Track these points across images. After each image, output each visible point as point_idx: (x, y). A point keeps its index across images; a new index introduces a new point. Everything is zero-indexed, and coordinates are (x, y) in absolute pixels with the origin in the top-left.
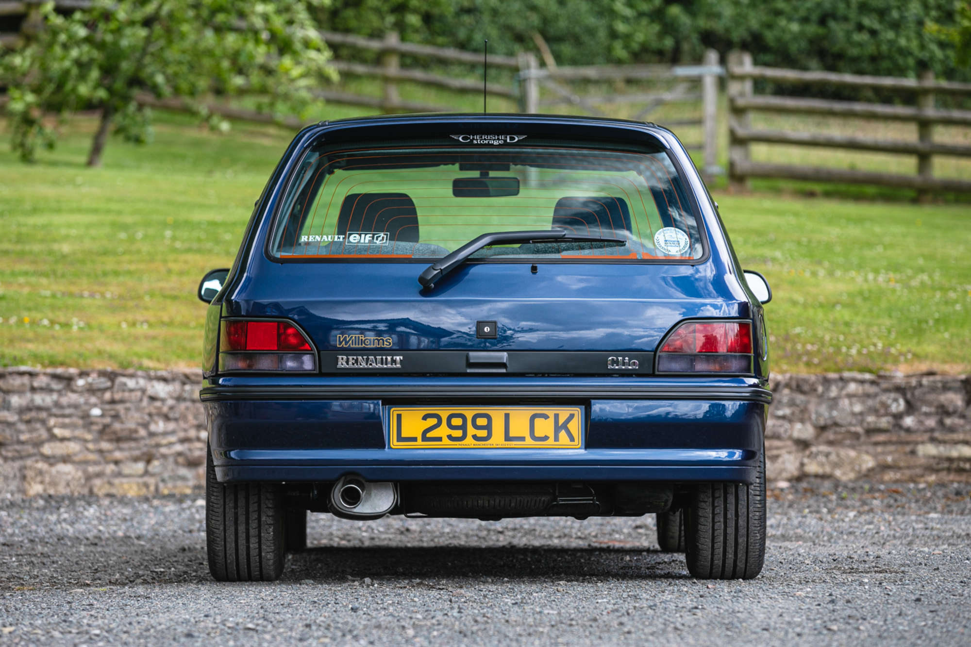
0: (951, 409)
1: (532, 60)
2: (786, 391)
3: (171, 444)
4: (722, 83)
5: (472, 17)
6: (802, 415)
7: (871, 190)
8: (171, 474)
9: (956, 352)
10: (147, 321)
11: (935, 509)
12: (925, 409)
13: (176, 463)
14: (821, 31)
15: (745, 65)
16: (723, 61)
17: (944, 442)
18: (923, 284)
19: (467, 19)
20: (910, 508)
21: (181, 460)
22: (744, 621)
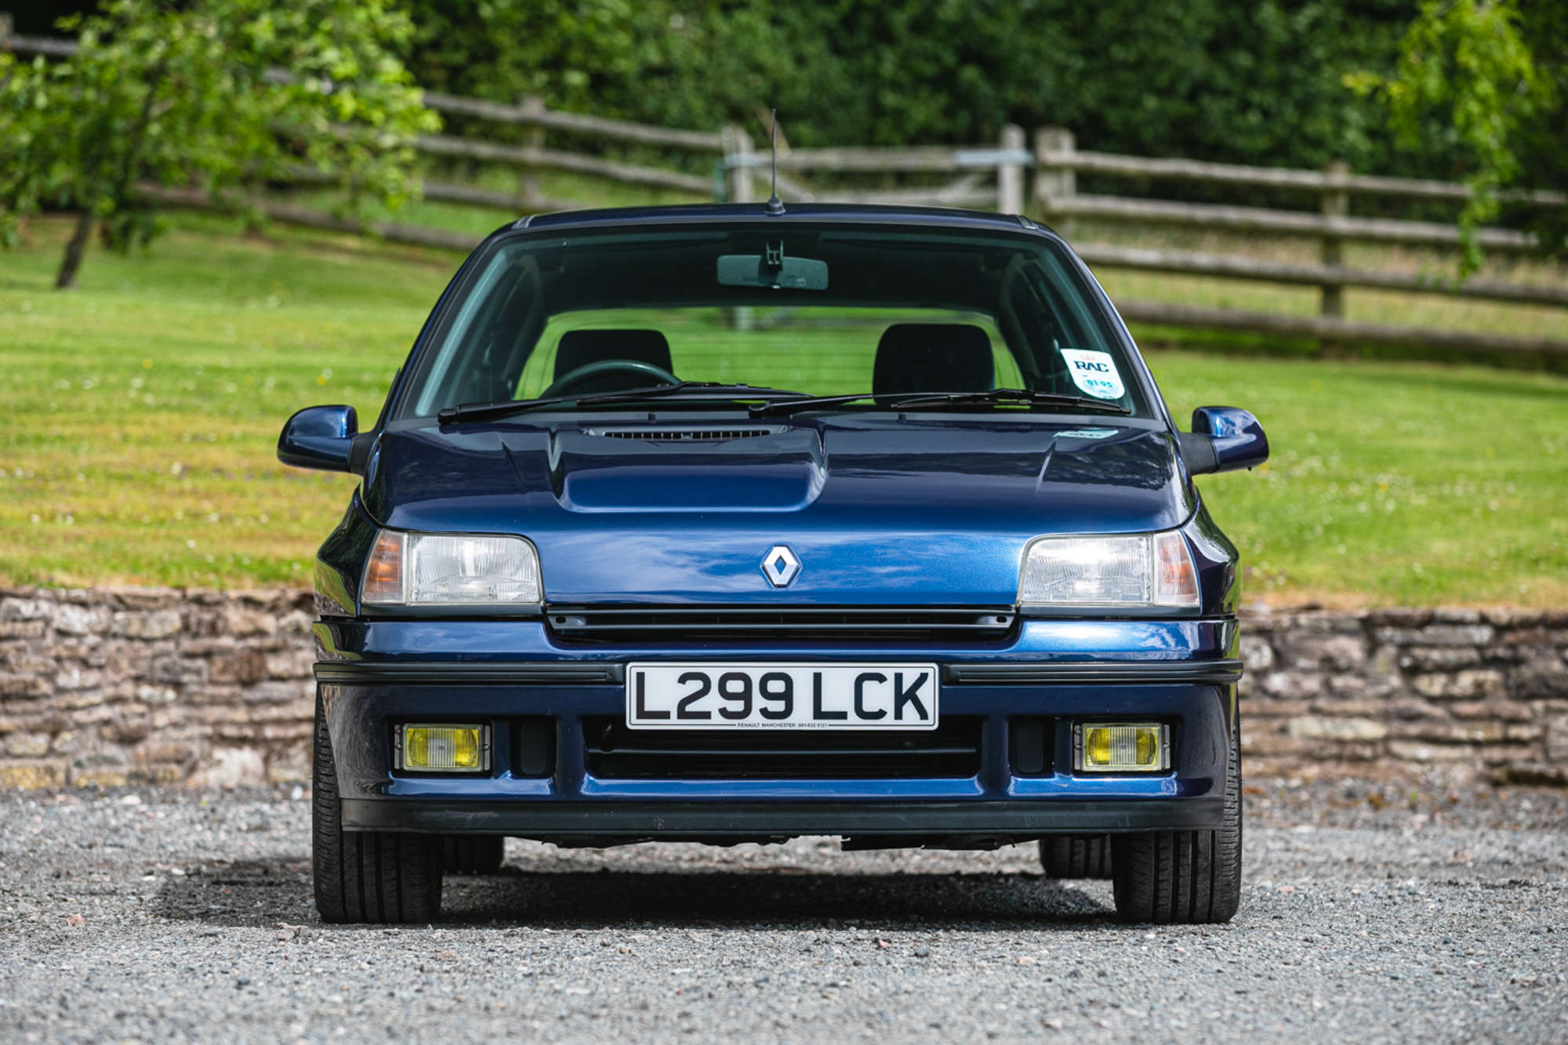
0: (1343, 663)
1: (744, 140)
3: (92, 706)
4: (1030, 175)
5: (665, 80)
7: (1253, 339)
8: (92, 754)
9: (1355, 575)
10: (73, 514)
11: (1308, 820)
12: (1303, 663)
13: (101, 737)
14: (1188, 110)
15: (1061, 150)
16: (1030, 145)
17: (1331, 714)
18: (1311, 472)
19: (658, 83)
20: (1270, 817)
21: (107, 731)
22: (907, 1008)
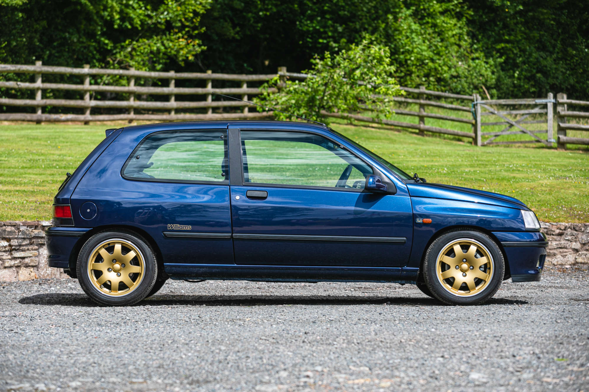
1: (479, 96)
2: (569, 230)
4: (555, 105)
5: (457, 79)
6: (576, 240)
15: (563, 99)
16: (555, 97)
22: (526, 319)
